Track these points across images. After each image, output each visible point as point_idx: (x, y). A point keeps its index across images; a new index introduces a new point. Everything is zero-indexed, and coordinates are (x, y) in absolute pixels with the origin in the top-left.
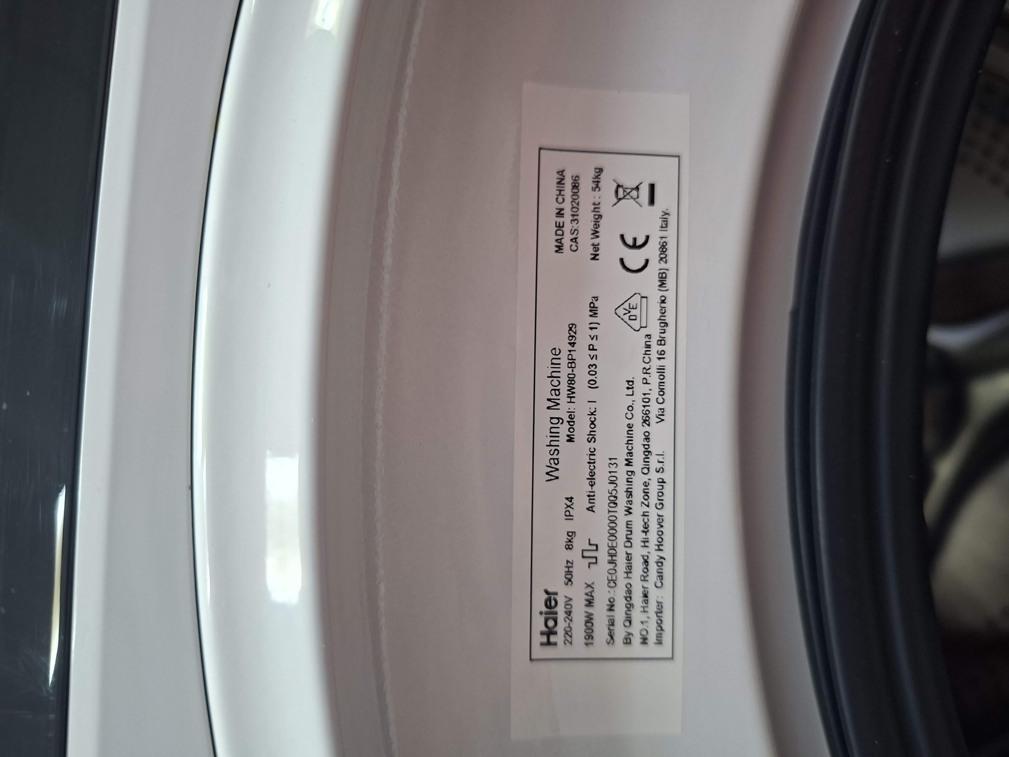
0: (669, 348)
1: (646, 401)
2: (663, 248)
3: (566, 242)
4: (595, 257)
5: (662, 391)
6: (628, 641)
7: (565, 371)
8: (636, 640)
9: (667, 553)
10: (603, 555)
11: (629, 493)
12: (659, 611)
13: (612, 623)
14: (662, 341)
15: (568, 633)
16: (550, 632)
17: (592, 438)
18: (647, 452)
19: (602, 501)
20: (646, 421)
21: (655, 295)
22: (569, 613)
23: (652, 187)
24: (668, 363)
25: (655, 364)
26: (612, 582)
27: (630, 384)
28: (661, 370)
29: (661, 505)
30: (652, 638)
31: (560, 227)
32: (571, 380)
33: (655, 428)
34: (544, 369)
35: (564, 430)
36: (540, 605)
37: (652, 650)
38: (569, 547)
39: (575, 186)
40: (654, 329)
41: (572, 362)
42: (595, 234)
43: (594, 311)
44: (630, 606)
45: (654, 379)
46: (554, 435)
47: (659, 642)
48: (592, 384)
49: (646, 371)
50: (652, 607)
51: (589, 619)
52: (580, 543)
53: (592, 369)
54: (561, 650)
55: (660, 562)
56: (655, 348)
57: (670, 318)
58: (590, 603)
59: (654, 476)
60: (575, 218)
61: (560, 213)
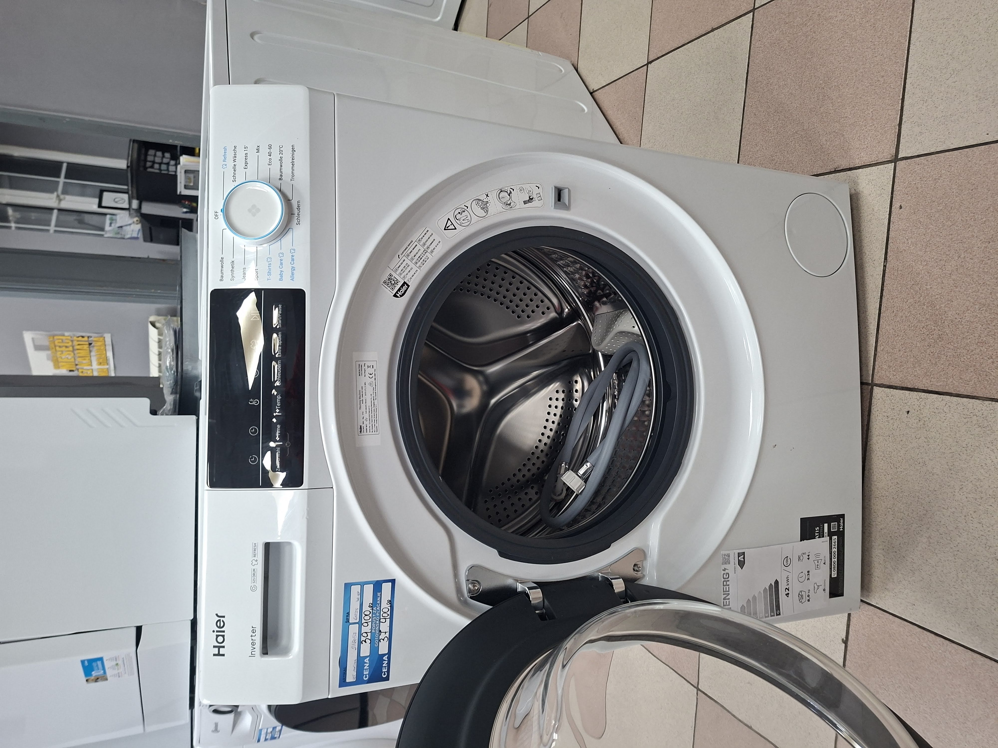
0: (377, 389)
1: (374, 397)
2: (375, 374)
3: (360, 375)
4: (365, 376)
5: (376, 395)
6: (372, 432)
7: (361, 393)
8: (374, 432)
9: (377, 419)
10: (368, 420)
11: (372, 411)
12: (377, 427)
13: (370, 429)
14: (375, 388)
15: (363, 431)
16: (361, 431)
17: (366, 403)
18: (374, 405)
19: (368, 412)
20: (374, 400)
21: (374, 381)
22: (363, 428)
23: (373, 366)
24: (377, 391)
25: (375, 391)
26: (370, 424)
27: (371, 395)
28: (376, 392)
29: (376, 412)
30: (376, 431)
31: (359, 372)
32: (362, 395)
33: (375, 401)
34: (358, 393)
35: (362, 402)
36: (359, 427)
37: (376, 433)
38: (363, 419)
39: (361, 366)
40: (374, 386)
41: (362, 392)
42: (365, 373)
43: (365, 384)
44: (372, 427)
45: (375, 394)
46: (360, 403)
47: (377, 432)
48: (366, 395)
49: (373, 393)
50: (376, 427)
51: (366, 429)
52: (364, 418)
53: (365, 393)
54: (362, 434)
55: (377, 420)
56: (374, 389)
57: (376, 384)
58: (366, 427)
59: (375, 408)
60: (362, 371)
61: (359, 370)
